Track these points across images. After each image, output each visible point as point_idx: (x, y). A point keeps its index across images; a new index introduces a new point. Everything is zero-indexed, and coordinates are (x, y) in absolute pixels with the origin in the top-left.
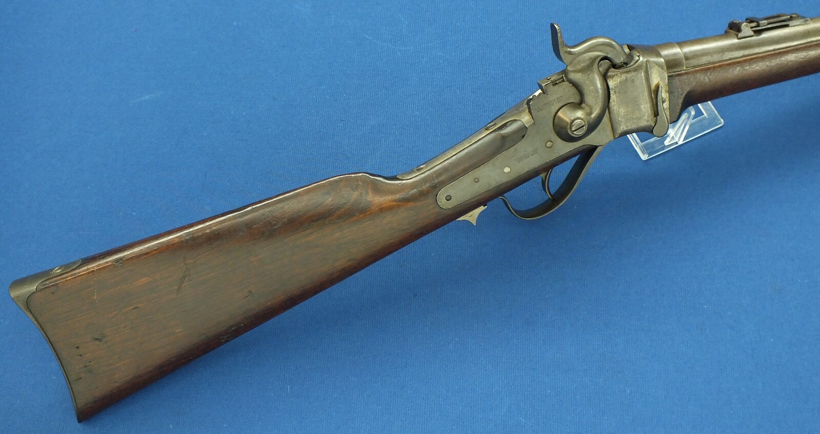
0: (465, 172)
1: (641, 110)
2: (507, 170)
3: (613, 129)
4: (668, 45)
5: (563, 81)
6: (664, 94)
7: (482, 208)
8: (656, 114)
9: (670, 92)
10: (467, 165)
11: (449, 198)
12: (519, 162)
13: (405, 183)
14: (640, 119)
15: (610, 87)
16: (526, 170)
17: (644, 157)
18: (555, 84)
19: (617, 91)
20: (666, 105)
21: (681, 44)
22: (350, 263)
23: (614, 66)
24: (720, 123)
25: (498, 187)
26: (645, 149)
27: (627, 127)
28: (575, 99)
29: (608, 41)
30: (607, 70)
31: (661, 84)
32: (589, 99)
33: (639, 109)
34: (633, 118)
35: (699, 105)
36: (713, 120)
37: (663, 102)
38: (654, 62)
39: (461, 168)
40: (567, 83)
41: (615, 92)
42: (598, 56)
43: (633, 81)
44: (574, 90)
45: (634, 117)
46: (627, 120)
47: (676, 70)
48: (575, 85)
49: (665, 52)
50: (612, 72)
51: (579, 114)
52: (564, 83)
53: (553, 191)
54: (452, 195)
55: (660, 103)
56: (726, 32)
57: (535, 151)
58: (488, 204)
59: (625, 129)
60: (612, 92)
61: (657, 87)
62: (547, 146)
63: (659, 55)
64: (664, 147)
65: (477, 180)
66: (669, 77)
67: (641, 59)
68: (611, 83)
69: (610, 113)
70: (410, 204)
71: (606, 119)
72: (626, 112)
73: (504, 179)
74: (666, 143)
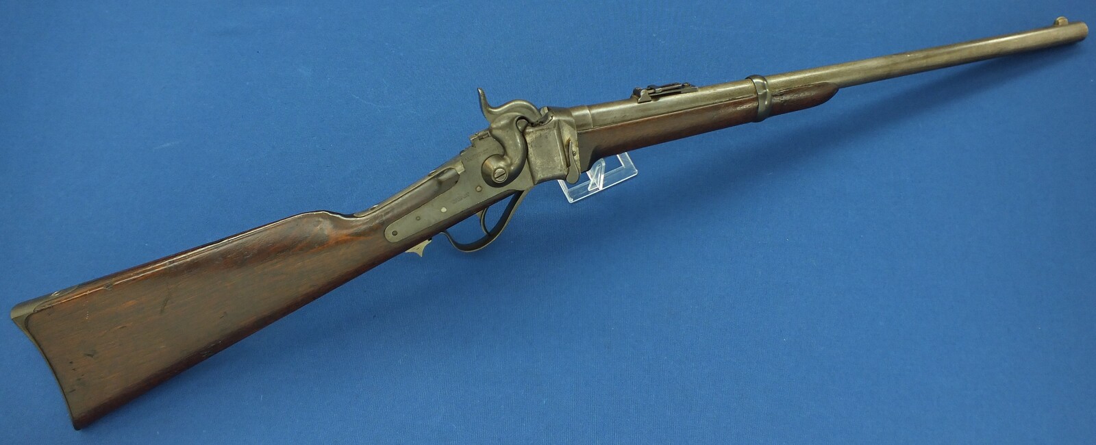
0: (408, 211)
1: (556, 161)
2: (444, 210)
3: (533, 177)
4: (582, 107)
5: (488, 136)
6: (574, 148)
7: (427, 242)
8: (568, 165)
9: (580, 146)
10: (409, 205)
11: (395, 233)
12: (454, 203)
14: (554, 168)
15: (528, 142)
16: (460, 210)
17: (571, 200)
18: (481, 138)
19: (533, 145)
20: (577, 157)
21: (590, 107)
22: (312, 289)
23: (533, 125)
24: (635, 173)
25: (438, 224)
26: (571, 194)
27: (543, 175)
28: (500, 151)
29: (525, 103)
30: (525, 128)
31: (572, 140)
32: (510, 151)
33: (554, 161)
34: (548, 168)
35: (618, 155)
36: (629, 171)
37: (574, 155)
38: (565, 121)
39: (405, 207)
40: (491, 138)
42: (517, 116)
43: (546, 137)
44: (497, 143)
45: (550, 167)
46: (543, 170)
47: (584, 128)
48: (498, 139)
49: (576, 113)
50: (529, 130)
51: (502, 164)
52: (489, 138)
53: (489, 231)
54: (398, 230)
55: (571, 156)
56: (631, 97)
57: (467, 195)
58: (433, 238)
59: (542, 177)
60: (529, 146)
61: (569, 141)
62: (476, 190)
63: (571, 115)
64: (588, 192)
65: (418, 218)
66: (578, 134)
67: (554, 118)
68: (528, 139)
69: (529, 163)
70: (362, 238)
71: (526, 168)
72: (542, 163)
73: (442, 218)
74: (589, 189)
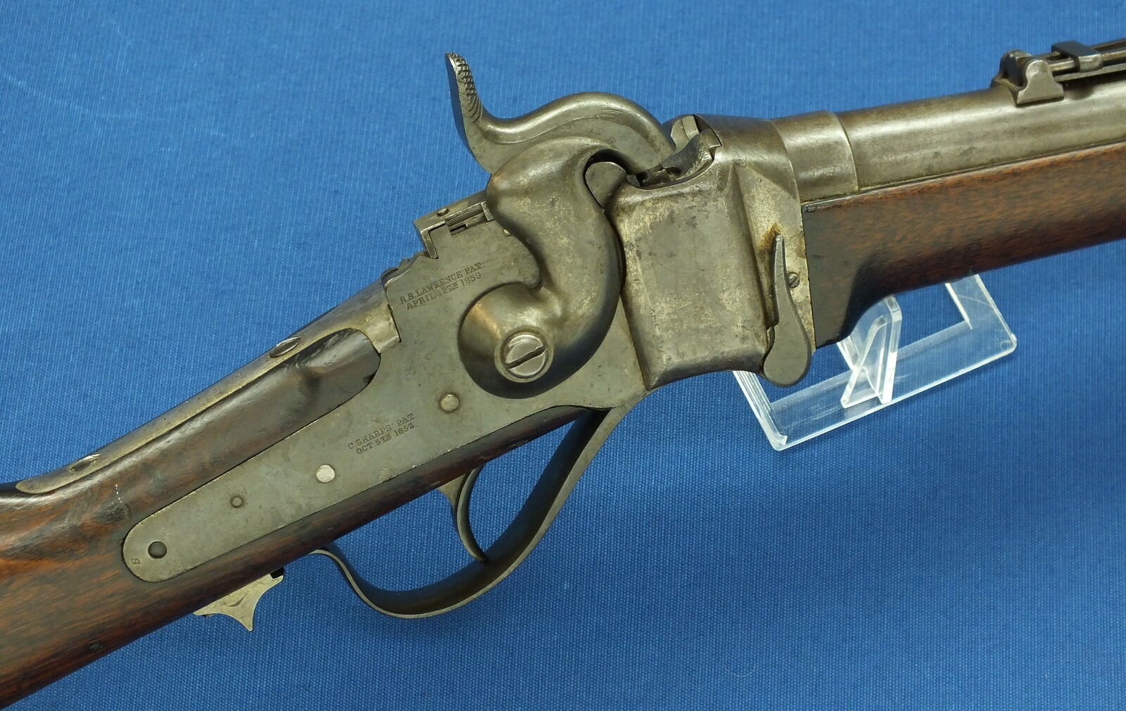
0: (204, 476)
1: (724, 308)
2: (326, 473)
3: (643, 362)
4: (817, 118)
5: (484, 220)
6: (793, 262)
7: (267, 583)
8: (770, 320)
9: (811, 255)
10: (207, 456)
11: (158, 551)
12: (360, 451)
13: (33, 504)
14: (719, 331)
15: (625, 239)
16: (384, 475)
17: (779, 442)
18: (457, 227)
19: (644, 247)
20: (801, 293)
21: (847, 118)
23: (643, 180)
24: (1005, 347)
25: (303, 523)
26: (782, 421)
27: (682, 355)
28: (529, 273)
29: (615, 105)
30: (616, 190)
31: (785, 233)
32: (562, 272)
33: (717, 304)
34: (697, 330)
35: (948, 285)
36: (986, 338)
37: (791, 285)
38: (759, 167)
39: (190, 463)
40: (493, 226)
41: (639, 254)
42: (583, 151)
43: (692, 223)
44: (515, 246)
45: (702, 326)
46: (680, 336)
47: (828, 191)
48: (517, 231)
49: (798, 140)
50: (632, 197)
51: (532, 316)
52: (484, 226)
53: (485, 545)
54: (167, 541)
55: (780, 288)
56: (994, 84)
57: (408, 422)
58: (287, 568)
59: (676, 361)
60: (630, 254)
61: (772, 238)
62: (440, 407)
63: (781, 147)
64: (841, 414)
65: (237, 502)
66: (805, 212)
67: (720, 157)
68: (628, 229)
69: (629, 313)
70: (47, 566)
71: (617, 331)
72: (675, 313)
73: (320, 502)
74: (845, 401)
